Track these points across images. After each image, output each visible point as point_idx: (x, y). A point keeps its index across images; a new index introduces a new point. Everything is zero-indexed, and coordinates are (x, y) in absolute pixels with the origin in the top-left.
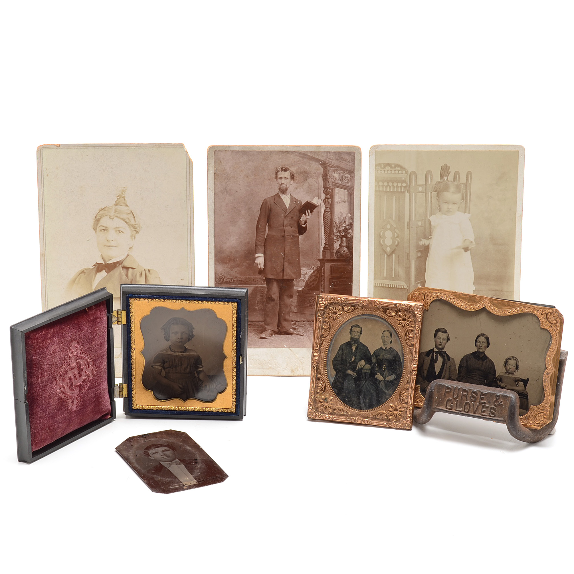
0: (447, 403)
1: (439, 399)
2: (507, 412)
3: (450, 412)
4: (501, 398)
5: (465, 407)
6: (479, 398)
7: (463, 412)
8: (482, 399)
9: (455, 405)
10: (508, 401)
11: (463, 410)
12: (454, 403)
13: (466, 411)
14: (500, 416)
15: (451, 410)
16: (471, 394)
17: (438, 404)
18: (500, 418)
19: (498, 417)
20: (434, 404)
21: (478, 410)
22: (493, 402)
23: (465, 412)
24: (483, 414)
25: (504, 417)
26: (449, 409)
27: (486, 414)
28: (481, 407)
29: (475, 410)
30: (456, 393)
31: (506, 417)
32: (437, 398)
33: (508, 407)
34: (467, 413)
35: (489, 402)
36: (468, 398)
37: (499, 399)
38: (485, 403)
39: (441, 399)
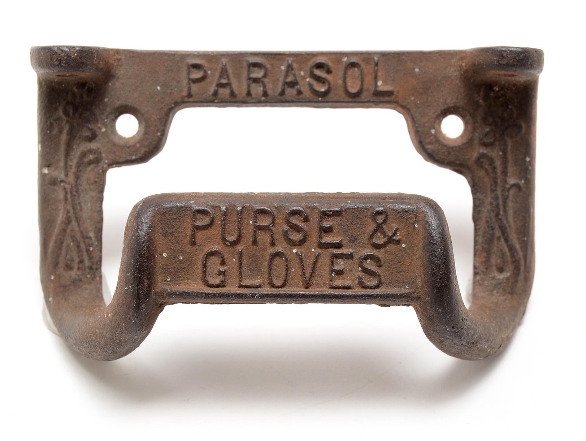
0: (205, 266)
1: (173, 257)
2: (419, 263)
3: (222, 296)
4: (390, 220)
5: (270, 268)
6: (314, 233)
7: (267, 290)
8: (328, 230)
9: (236, 271)
10: (416, 226)
11: (266, 281)
12: (228, 262)
13: (278, 283)
14: (397, 281)
15: (224, 286)
16: (288, 222)
17: (175, 274)
18: (397, 286)
19: (390, 284)
20: (159, 278)
21: (317, 273)
22: (366, 236)
23: (273, 286)
24: (339, 282)
25: (412, 283)
26: (218, 286)
27: (348, 283)
28: (325, 260)
29: (308, 276)
30: (232, 227)
31: (419, 279)
32: (165, 255)
33: (421, 245)
34: (281, 291)
35: (353, 240)
36: (279, 237)
37: (385, 221)
38: (338, 246)
39: (181, 258)
